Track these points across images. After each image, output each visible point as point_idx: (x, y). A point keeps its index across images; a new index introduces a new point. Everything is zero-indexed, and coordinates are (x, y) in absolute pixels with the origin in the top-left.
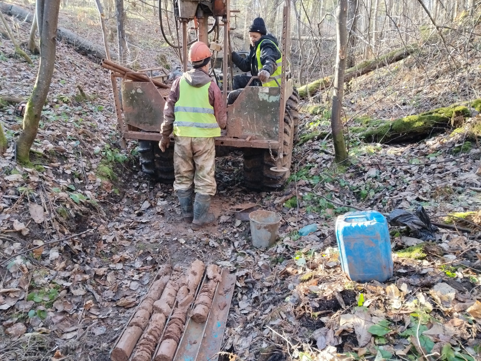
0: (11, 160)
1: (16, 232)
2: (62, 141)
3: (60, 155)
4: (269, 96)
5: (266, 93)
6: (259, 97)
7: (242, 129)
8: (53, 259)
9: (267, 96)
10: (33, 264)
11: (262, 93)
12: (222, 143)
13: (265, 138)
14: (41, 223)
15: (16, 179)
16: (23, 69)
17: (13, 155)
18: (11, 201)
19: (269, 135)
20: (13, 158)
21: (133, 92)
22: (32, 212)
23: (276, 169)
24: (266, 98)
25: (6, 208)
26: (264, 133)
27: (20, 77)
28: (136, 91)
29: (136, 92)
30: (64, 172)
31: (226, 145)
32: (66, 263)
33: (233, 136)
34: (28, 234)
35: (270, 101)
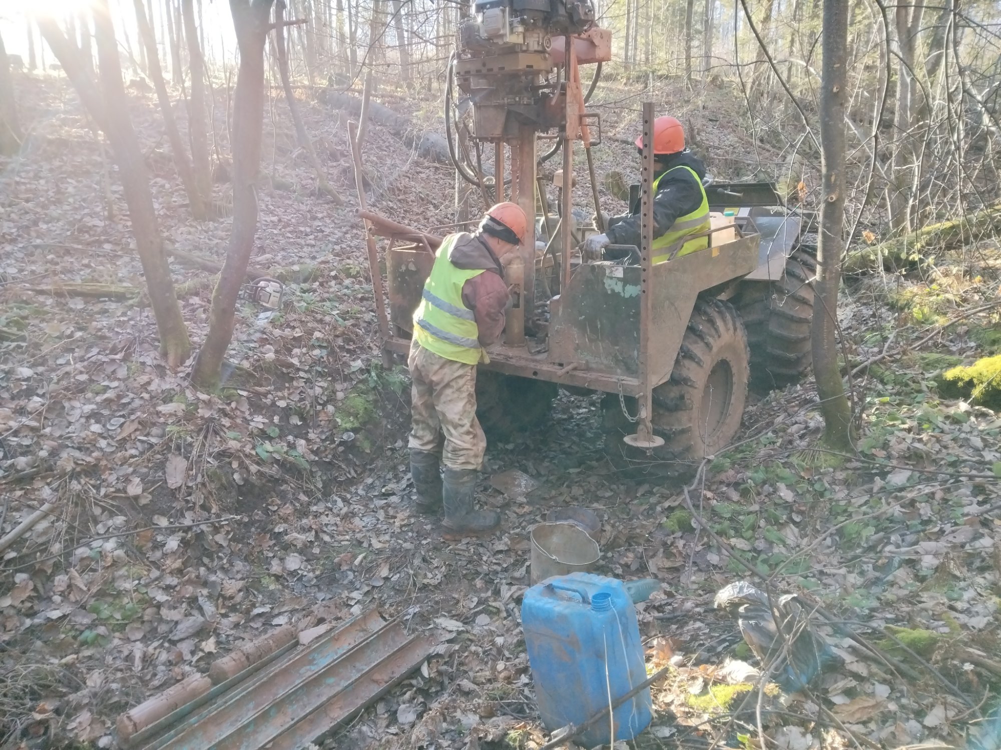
0: (184, 379)
1: (128, 498)
2: (300, 347)
3: (283, 372)
4: (624, 286)
5: (619, 279)
6: (606, 286)
7: (576, 349)
8: (169, 551)
9: (620, 284)
10: (128, 556)
11: (611, 278)
12: (535, 373)
13: (619, 371)
14: (176, 489)
15: (172, 412)
16: (320, 215)
17: (189, 370)
18: (146, 446)
19: (626, 364)
20: (188, 375)
21: (404, 268)
22: (170, 467)
23: (635, 440)
24: (618, 288)
25: (135, 456)
26: (617, 361)
27: (308, 230)
28: (407, 266)
29: (407, 270)
30: (274, 403)
31: (542, 379)
32: (183, 563)
33: (557, 361)
34: (147, 505)
35: (627, 296)
